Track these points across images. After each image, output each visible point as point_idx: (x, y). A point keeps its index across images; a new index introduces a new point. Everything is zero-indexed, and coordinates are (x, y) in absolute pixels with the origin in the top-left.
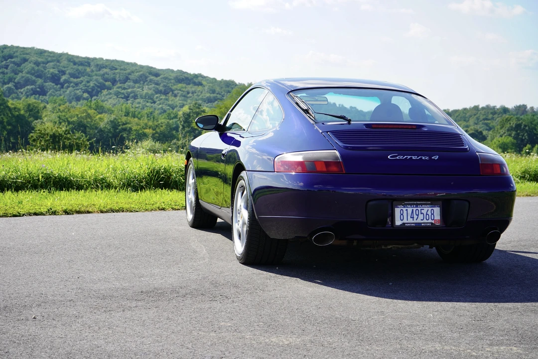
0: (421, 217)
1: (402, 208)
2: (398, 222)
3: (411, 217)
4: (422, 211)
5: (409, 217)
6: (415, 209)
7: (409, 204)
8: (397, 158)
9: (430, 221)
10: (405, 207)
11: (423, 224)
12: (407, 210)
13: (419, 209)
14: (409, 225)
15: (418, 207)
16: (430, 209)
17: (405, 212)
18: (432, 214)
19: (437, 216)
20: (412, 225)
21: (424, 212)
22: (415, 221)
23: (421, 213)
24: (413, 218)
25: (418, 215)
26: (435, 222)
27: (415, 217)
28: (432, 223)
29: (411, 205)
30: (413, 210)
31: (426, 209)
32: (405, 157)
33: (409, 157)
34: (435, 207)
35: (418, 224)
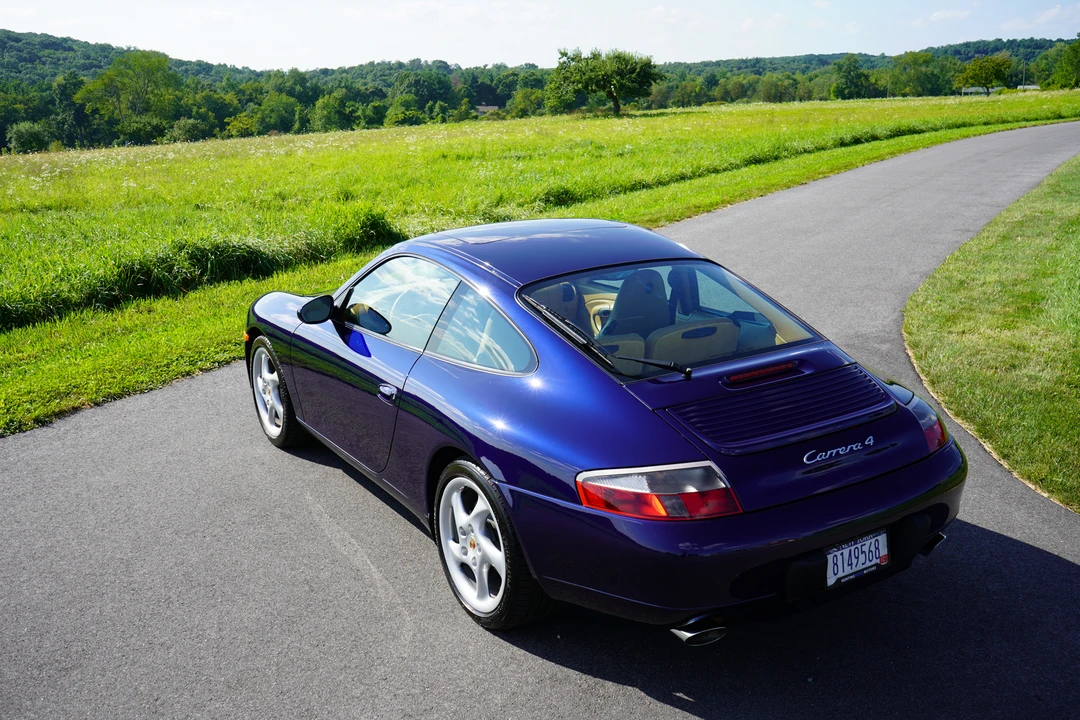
0: (862, 558)
1: (836, 553)
2: (831, 581)
3: (848, 565)
4: (864, 548)
5: (846, 565)
6: (853, 548)
7: (844, 543)
8: (818, 458)
9: (875, 561)
10: (839, 550)
11: (865, 572)
12: (842, 554)
13: (859, 546)
14: (846, 579)
15: (857, 543)
16: (873, 540)
17: (840, 557)
18: (876, 549)
19: (884, 551)
20: (851, 577)
21: (865, 549)
22: (855, 569)
23: (862, 553)
24: (851, 564)
25: (857, 558)
26: (881, 561)
27: (854, 561)
28: (876, 565)
29: (848, 542)
30: (850, 550)
31: (868, 544)
32: (829, 453)
33: (835, 451)
34: (880, 535)
35: (858, 574)
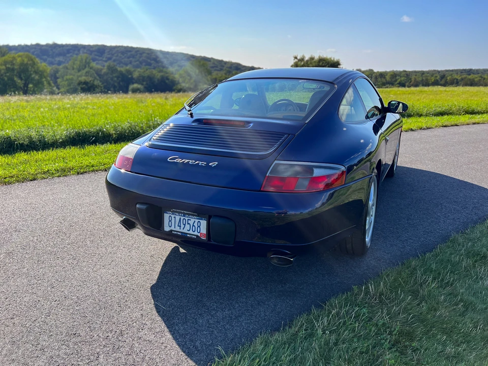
0: (187, 227)
1: (171, 215)
2: (167, 228)
3: (178, 226)
4: (189, 222)
5: (177, 225)
6: (182, 218)
7: (177, 212)
8: (175, 161)
9: (196, 233)
10: (173, 214)
11: (188, 235)
12: (175, 217)
13: (187, 219)
14: (176, 233)
15: (185, 216)
16: (197, 221)
17: (173, 219)
18: (198, 227)
19: (204, 230)
20: (179, 233)
21: (191, 222)
22: (182, 230)
23: (188, 224)
24: (180, 226)
25: (185, 225)
26: (200, 235)
27: (182, 226)
28: (197, 236)
29: (179, 213)
30: (180, 218)
31: (193, 220)
34: (202, 219)
35: (184, 235)
